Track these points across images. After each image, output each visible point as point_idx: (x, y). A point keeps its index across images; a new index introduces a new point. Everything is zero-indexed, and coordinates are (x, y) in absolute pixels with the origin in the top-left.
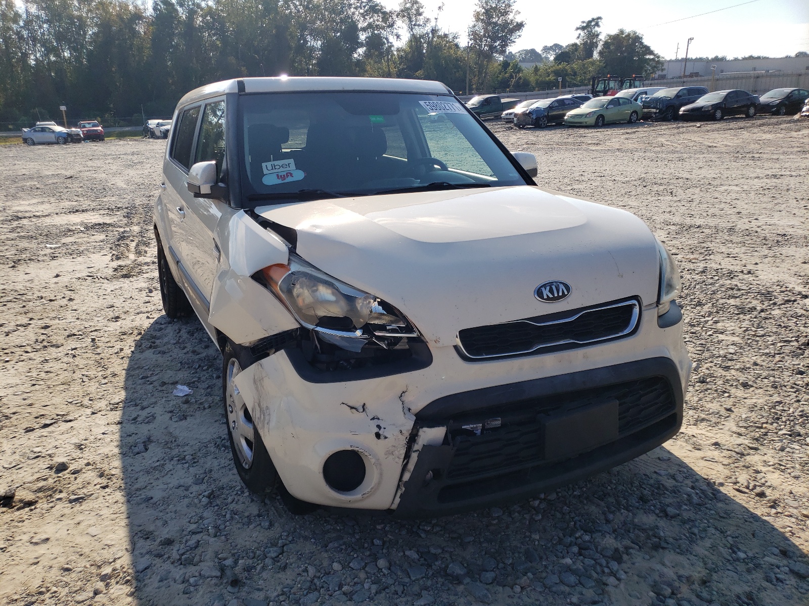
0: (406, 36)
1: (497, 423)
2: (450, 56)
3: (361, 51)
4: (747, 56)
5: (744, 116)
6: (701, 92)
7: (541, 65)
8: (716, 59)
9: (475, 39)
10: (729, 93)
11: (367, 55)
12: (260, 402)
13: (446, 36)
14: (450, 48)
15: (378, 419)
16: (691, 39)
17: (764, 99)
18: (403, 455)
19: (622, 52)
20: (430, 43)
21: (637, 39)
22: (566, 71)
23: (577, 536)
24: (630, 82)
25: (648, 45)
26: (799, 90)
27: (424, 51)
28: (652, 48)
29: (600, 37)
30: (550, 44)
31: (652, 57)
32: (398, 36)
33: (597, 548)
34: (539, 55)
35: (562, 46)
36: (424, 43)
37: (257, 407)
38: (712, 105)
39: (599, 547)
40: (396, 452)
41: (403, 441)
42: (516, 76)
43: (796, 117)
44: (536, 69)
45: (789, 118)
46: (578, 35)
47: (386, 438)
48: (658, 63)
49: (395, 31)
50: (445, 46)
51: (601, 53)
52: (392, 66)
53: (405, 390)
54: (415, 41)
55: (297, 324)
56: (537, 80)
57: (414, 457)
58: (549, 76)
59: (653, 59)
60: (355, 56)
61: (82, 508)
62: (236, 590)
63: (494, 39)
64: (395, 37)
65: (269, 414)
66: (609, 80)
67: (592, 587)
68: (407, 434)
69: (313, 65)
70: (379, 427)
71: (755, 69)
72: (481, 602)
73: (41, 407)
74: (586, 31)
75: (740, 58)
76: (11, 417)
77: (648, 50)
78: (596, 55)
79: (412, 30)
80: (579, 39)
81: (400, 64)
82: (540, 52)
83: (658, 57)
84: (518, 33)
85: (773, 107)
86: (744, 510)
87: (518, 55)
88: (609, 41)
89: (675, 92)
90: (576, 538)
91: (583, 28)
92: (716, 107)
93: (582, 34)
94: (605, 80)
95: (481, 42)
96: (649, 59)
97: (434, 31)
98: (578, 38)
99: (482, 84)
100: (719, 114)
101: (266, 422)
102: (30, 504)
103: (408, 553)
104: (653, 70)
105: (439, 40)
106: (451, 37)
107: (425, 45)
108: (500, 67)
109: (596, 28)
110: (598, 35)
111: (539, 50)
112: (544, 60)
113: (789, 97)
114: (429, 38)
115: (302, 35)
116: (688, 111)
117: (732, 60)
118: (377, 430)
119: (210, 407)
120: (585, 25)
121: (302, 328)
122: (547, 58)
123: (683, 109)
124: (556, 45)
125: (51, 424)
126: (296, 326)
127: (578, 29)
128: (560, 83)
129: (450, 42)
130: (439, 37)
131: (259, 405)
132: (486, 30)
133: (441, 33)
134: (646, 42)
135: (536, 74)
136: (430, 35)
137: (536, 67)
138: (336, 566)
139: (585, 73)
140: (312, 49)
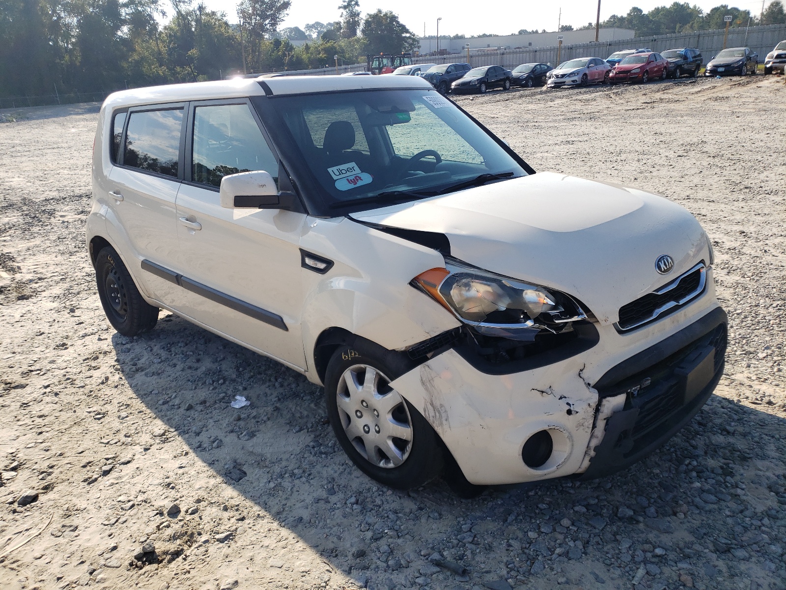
0: (172, 13)
1: (648, 382)
2: (222, 34)
3: (125, 29)
4: (481, 34)
5: (501, 89)
6: (465, 69)
7: (310, 43)
8: (457, 37)
9: (244, 18)
10: (489, 69)
11: (134, 32)
12: (432, 401)
13: (213, 13)
14: (220, 26)
15: (565, 397)
16: (439, 19)
17: (515, 73)
18: (592, 425)
19: (382, 31)
20: (198, 21)
21: (394, 18)
22: (335, 48)
23: (686, 463)
24: (400, 60)
25: (404, 24)
26: (540, 65)
27: (193, 29)
28: (407, 27)
29: (360, 16)
30: (311, 23)
31: (408, 35)
32: (164, 14)
33: (707, 469)
34: (303, 33)
35: (323, 25)
36: (192, 20)
37: (430, 407)
38: (478, 80)
39: (709, 468)
40: (586, 423)
41: (591, 412)
42: (289, 54)
43: (544, 88)
44: (307, 48)
45: (538, 90)
46: (341, 14)
47: (577, 412)
48: (414, 41)
49: (160, 8)
50: (215, 24)
51: (363, 31)
52: (161, 45)
53: (582, 368)
54: (182, 18)
55: (459, 322)
56: (309, 58)
57: (601, 424)
58: (319, 54)
59: (409, 38)
60: (119, 33)
61: (239, 544)
62: (468, 579)
63: (264, 17)
64: (161, 14)
65: (446, 411)
66: (382, 58)
67: (730, 500)
68: (594, 405)
69: (73, 44)
70: (568, 404)
71: (489, 46)
72: (665, 533)
73: (77, 455)
74: (347, 10)
75: (476, 36)
76: (52, 473)
77: (404, 29)
78: (359, 33)
79: (177, 6)
80: (343, 18)
81: (170, 43)
82: (304, 30)
83: (414, 35)
84: (286, 12)
85: (523, 80)
86: (770, 417)
87: (282, 32)
88: (370, 20)
89: (445, 69)
90: (687, 465)
91: (345, 7)
92: (481, 81)
93: (345, 13)
94: (379, 58)
95: (251, 19)
96: (406, 37)
97: (201, 8)
98: (341, 16)
99: (257, 62)
100: (483, 88)
101: (444, 419)
102: (177, 554)
103: (576, 509)
104: (411, 47)
105: (208, 18)
106: (219, 15)
107: (193, 23)
108: (272, 46)
109: (357, 8)
110: (358, 14)
111: (302, 28)
112: (308, 37)
113: (533, 71)
114: (196, 16)
115: (54, 11)
116: (458, 85)
117: (469, 38)
118: (568, 407)
119: (269, 419)
120: (346, 4)
121: (464, 326)
122: (310, 36)
123: (454, 84)
124: (318, 23)
125: (111, 470)
126: (459, 324)
127: (340, 8)
128: (336, 61)
129: (219, 20)
130: (207, 14)
131: (432, 404)
132: (254, 9)
133: (208, 10)
134: (401, 21)
135: (307, 53)
136: (198, 13)
137: (307, 44)
138: (532, 535)
139: (352, 50)
140: (68, 26)
